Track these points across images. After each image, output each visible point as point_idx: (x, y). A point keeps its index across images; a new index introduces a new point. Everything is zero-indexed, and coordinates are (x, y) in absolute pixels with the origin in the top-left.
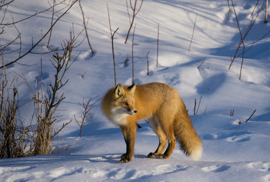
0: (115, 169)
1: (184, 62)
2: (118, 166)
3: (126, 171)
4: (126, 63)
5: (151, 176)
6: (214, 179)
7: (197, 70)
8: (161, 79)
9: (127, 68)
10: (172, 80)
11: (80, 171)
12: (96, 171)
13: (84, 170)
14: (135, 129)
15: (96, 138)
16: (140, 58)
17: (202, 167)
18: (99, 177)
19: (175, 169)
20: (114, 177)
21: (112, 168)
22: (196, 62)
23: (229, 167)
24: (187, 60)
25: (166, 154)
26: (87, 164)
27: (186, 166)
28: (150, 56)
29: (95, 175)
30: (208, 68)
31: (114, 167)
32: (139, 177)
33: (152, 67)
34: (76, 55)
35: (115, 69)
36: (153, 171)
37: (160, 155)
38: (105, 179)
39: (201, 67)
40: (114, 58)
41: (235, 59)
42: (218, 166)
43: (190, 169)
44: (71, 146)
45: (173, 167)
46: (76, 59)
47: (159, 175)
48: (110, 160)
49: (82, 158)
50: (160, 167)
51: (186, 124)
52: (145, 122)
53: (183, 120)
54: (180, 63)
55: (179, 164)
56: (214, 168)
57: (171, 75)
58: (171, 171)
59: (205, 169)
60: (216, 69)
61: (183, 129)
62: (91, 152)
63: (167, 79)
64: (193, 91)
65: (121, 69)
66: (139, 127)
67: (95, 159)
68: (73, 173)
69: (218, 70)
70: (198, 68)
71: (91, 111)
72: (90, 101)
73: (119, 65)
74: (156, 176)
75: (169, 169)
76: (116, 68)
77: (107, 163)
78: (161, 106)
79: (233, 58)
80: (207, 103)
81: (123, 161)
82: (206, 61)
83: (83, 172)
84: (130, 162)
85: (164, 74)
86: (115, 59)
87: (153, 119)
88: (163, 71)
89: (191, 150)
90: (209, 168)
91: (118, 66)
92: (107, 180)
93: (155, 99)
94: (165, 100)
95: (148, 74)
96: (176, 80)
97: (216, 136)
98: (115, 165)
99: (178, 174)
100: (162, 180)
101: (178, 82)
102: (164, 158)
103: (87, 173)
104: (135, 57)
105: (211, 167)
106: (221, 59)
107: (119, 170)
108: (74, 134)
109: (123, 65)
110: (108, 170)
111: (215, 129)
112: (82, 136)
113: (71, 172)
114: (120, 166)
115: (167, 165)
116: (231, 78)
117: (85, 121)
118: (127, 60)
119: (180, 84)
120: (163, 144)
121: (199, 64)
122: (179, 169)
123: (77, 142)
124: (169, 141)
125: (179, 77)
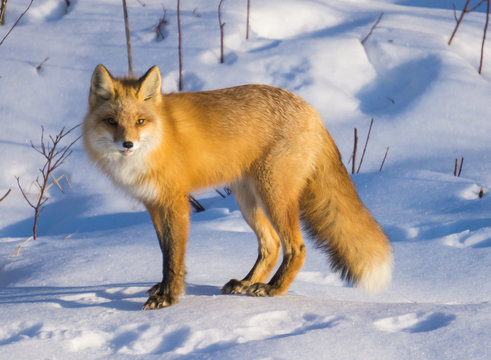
0: (132, 327)
1: (322, 26)
2: (141, 316)
3: (162, 330)
4: (160, 30)
5: (232, 345)
6: (409, 352)
7: (361, 48)
8: (257, 74)
9: (162, 44)
10: (290, 77)
11: (33, 332)
12: (80, 333)
13: (47, 329)
14: (185, 214)
15: (80, 241)
16: (199, 16)
17: (375, 318)
18: (88, 348)
19: (300, 325)
20: (130, 347)
21: (123, 323)
22: (358, 24)
23: (452, 318)
24: (331, 20)
25: (275, 284)
26: (53, 312)
27: (333, 317)
28: (229, 10)
29: (76, 344)
30: (391, 41)
31: (130, 321)
32: (200, 347)
33: (233, 42)
34: (22, 9)
35: (129, 46)
36: (239, 331)
37: (257, 286)
38: (106, 353)
39: (371, 38)
40: (126, 16)
41: (466, 17)
42: (420, 314)
43: (343, 325)
44: (9, 262)
45: (294, 320)
46: (20, 21)
47: (256, 343)
48: (119, 302)
50: (257, 319)
51: (344, 203)
52: (216, 195)
53: (335, 192)
54: (311, 28)
55: (312, 310)
56: (409, 320)
57: (288, 63)
58: (288, 332)
59: (385, 324)
60: (414, 45)
61: (335, 217)
62: (64, 280)
63: (274, 74)
64: (350, 107)
65: (145, 46)
66: (198, 207)
67: (76, 298)
68: (15, 338)
69: (418, 47)
70: (363, 42)
71: (65, 166)
72: (60, 137)
73: (140, 34)
74: (247, 344)
75: (282, 324)
76: (133, 44)
77: (110, 310)
78: (267, 151)
79: (459, 13)
80: (387, 141)
81: (153, 305)
82: (385, 23)
83: (43, 335)
84: (174, 307)
85: (268, 60)
86: (130, 20)
87: (244, 186)
88: (265, 52)
89: (360, 267)
90: (396, 322)
91: (139, 39)
92: (109, 356)
94: (279, 136)
95: (222, 60)
96: (300, 73)
97: (413, 232)
98: (134, 314)
99: (309, 336)
100: (265, 356)
101: (307, 83)
102: (268, 293)
103: (56, 338)
104: (187, 13)
105: (401, 318)
106: (427, 16)
107: (144, 328)
108: (18, 230)
109: (152, 36)
110: (111, 328)
111: (410, 211)
112: (39, 235)
113: (9, 336)
114: (146, 319)
115: (277, 315)
116: (456, 69)
117: (46, 194)
118: (163, 22)
119: (311, 88)
120: (269, 260)
121: (366, 29)
122: (310, 323)
123: (25, 254)
124: (285, 248)
125: (309, 68)
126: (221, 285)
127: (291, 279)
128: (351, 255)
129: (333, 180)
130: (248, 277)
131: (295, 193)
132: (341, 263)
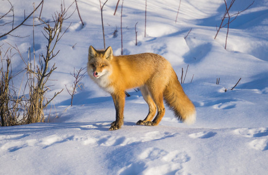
0: (105, 136)
1: (171, 33)
2: (108, 133)
3: (115, 138)
4: (115, 34)
5: (140, 143)
6: (201, 145)
7: (184, 40)
8: (148, 49)
9: (115, 39)
10: (160, 50)
11: (71, 138)
12: (87, 139)
13: (76, 137)
14: (124, 97)
15: (87, 107)
16: (128, 29)
17: (189, 134)
18: (90, 144)
19: (163, 136)
20: (104, 143)
21: (102, 135)
22: (183, 32)
23: (216, 133)
24: (174, 30)
25: (155, 122)
26: (78, 131)
27: (174, 133)
28: (139, 27)
29: (86, 143)
30: (195, 38)
31: (104, 135)
32: (129, 143)
33: (140, 38)
34: (67, 27)
35: (104, 39)
36: (142, 138)
37: (148, 122)
38: (96, 146)
39: (188, 36)
40: (103, 29)
41: (220, 29)
42: (204, 132)
43: (178, 136)
44: (62, 114)
45: (161, 134)
46: (66, 31)
47: (148, 142)
48: (100, 128)
49: (73, 126)
50: (149, 134)
52: (134, 91)
53: (176, 90)
54: (167, 33)
55: (167, 131)
56: (201, 134)
57: (159, 45)
58: (159, 138)
59: (192, 136)
60: (203, 39)
61: (176, 99)
62: (82, 120)
63: (154, 49)
64: (180, 61)
65: (110, 40)
66: (128, 95)
67: (86, 126)
68: (65, 140)
69: (204, 40)
70: (185, 38)
71: (82, 81)
72: (80, 71)
73: (108, 36)
74: (145, 142)
75: (157, 135)
76: (105, 39)
77: (97, 131)
78: (152, 76)
79: (218, 28)
80: (194, 72)
81: (112, 129)
82: (192, 32)
83: (74, 139)
84: (120, 130)
85: (152, 44)
86: (104, 30)
87: (144, 88)
88: (151, 42)
89: (185, 116)
90: (196, 135)
91: (108, 37)
92: (97, 147)
93: (146, 69)
94: (156, 71)
95: (136, 45)
96: (163, 48)
97: (202, 104)
98: (106, 132)
99: (166, 139)
100: (151, 147)
101: (166, 52)
102: (152, 125)
103: (79, 140)
104: (124, 28)
105: (198, 133)
106: (207, 29)
107: (109, 137)
108: (66, 103)
109: (112, 36)
110: (98, 137)
111: (201, 97)
112: (74, 104)
113: (63, 140)
114: (110, 134)
115: (155, 132)
116: (217, 47)
117: (75, 91)
118: (116, 31)
119: (167, 54)
120: (152, 113)
121: (186, 34)
122: (167, 135)
123: (68, 111)
124: (158, 109)
125: (166, 47)
126: (136, 122)
127: (160, 120)
128: (182, 112)
129: (175, 86)
130: (145, 119)
131: (162, 90)
132: (178, 115)
